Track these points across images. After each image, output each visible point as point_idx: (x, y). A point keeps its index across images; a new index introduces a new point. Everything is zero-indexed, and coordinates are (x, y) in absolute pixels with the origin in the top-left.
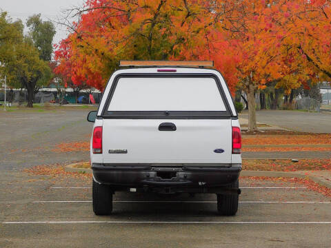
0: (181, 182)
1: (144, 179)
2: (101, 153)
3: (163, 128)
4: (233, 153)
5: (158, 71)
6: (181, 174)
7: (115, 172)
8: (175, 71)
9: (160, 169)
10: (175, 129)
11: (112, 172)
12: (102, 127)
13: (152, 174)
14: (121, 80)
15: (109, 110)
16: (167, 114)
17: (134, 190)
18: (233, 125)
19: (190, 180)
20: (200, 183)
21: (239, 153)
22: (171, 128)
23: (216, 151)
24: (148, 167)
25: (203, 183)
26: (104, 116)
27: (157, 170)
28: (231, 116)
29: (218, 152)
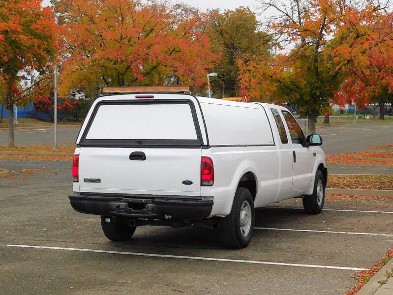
1: (115, 209)
2: (77, 181)
3: (134, 157)
4: (202, 185)
5: (137, 97)
6: (150, 206)
8: (153, 97)
9: (130, 200)
10: (145, 159)
11: (82, 202)
12: (78, 156)
13: (123, 204)
14: (102, 107)
15: (86, 138)
16: (140, 143)
17: (108, 220)
18: (203, 155)
19: (156, 212)
20: (166, 217)
22: (140, 157)
23: (184, 183)
24: (119, 197)
25: (170, 217)
26: (81, 144)
27: (128, 201)
28: (201, 145)
29: (186, 184)
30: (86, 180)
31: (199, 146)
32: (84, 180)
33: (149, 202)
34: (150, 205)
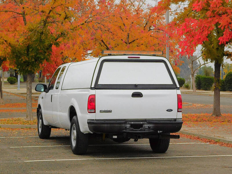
0: (147, 131)
1: (123, 129)
2: (95, 112)
3: (135, 95)
4: (178, 111)
5: (128, 58)
7: (106, 125)
8: (139, 58)
10: (142, 96)
11: (103, 125)
12: (95, 95)
13: (128, 126)
14: (105, 64)
15: (98, 84)
16: (136, 87)
17: (115, 137)
18: (178, 94)
19: (152, 129)
20: (159, 132)
21: (181, 112)
22: (139, 95)
23: (167, 111)
24: (126, 121)
25: (161, 132)
26: (96, 87)
27: (131, 123)
28: (176, 88)
29: (169, 111)
30: (101, 111)
31: (175, 88)
32: (100, 111)
33: (145, 123)
34: (145, 125)
